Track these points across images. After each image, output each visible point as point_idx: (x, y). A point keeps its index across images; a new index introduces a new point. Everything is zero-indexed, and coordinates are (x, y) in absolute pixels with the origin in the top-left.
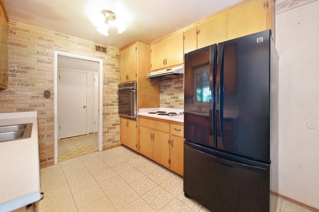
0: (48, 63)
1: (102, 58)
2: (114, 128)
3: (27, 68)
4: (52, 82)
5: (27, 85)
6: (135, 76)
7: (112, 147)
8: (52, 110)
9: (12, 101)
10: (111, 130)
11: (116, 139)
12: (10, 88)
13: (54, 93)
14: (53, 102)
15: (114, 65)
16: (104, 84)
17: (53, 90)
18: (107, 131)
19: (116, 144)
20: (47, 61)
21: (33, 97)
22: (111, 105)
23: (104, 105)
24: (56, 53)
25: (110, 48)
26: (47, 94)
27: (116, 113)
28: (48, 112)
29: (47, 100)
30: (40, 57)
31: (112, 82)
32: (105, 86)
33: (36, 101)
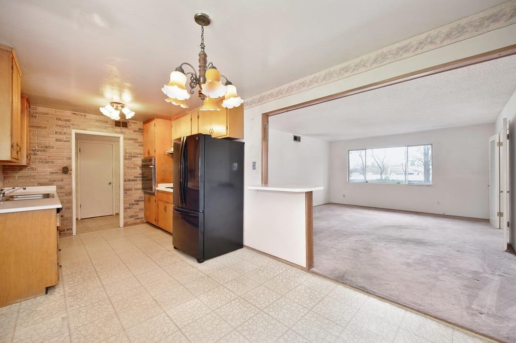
0: (65, 141)
1: (122, 133)
2: (137, 204)
3: (47, 147)
4: (70, 159)
5: (47, 162)
6: (154, 151)
7: (135, 224)
8: (70, 184)
9: (34, 177)
10: (134, 207)
11: (139, 216)
12: (33, 166)
13: (72, 169)
14: (71, 178)
15: (136, 139)
16: (125, 159)
17: (71, 166)
18: (129, 207)
19: (139, 221)
20: (65, 139)
21: (52, 173)
22: (133, 180)
23: (125, 181)
24: (74, 132)
25: (132, 123)
26: (66, 170)
27: (139, 189)
28: (66, 187)
29: (65, 176)
30: (59, 136)
31: (134, 157)
32: (127, 161)
33: (55, 177)
